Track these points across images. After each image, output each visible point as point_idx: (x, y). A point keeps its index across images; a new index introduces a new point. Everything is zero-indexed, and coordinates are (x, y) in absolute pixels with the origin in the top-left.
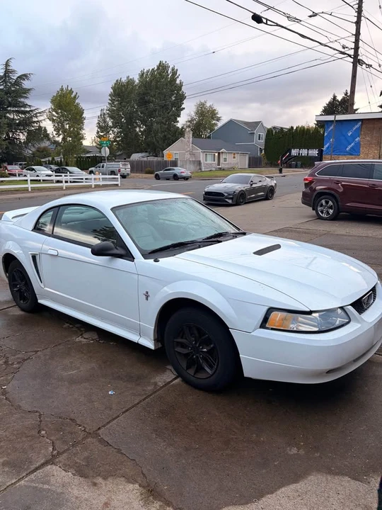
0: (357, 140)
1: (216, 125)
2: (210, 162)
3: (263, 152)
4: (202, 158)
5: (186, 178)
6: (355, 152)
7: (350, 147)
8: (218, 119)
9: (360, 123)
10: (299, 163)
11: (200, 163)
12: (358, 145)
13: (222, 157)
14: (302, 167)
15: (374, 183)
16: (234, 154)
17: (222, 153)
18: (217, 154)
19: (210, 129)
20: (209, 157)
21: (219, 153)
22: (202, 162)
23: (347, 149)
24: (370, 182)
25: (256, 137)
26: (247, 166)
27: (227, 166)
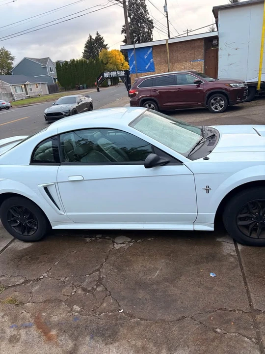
0: (151, 61)
1: (12, 63)
2: (20, 93)
3: (57, 81)
4: (12, 90)
5: (7, 108)
6: (151, 69)
7: (147, 66)
8: (12, 59)
9: (151, 49)
10: (85, 85)
11: (11, 95)
12: (153, 64)
13: (28, 88)
14: (87, 88)
15: (179, 87)
16: (36, 85)
17: (27, 84)
18: (23, 86)
19: (7, 67)
20: (18, 89)
21: (25, 85)
22: (13, 93)
23: (146, 68)
24: (176, 87)
25: (48, 70)
26: (48, 93)
27: (33, 95)
